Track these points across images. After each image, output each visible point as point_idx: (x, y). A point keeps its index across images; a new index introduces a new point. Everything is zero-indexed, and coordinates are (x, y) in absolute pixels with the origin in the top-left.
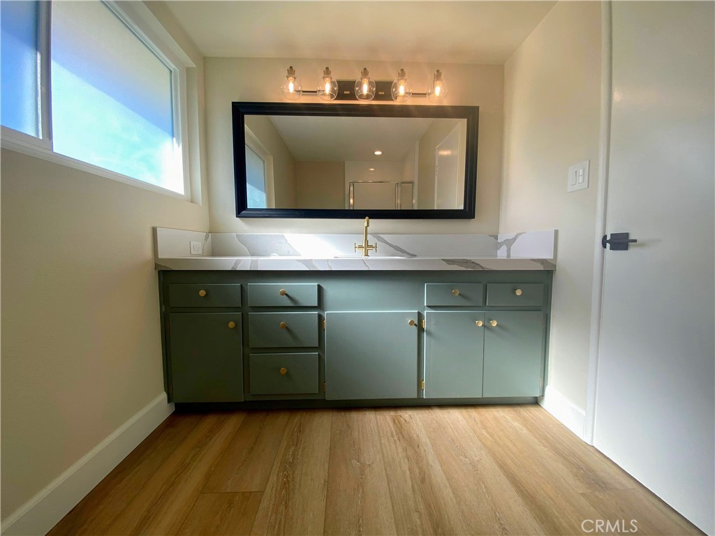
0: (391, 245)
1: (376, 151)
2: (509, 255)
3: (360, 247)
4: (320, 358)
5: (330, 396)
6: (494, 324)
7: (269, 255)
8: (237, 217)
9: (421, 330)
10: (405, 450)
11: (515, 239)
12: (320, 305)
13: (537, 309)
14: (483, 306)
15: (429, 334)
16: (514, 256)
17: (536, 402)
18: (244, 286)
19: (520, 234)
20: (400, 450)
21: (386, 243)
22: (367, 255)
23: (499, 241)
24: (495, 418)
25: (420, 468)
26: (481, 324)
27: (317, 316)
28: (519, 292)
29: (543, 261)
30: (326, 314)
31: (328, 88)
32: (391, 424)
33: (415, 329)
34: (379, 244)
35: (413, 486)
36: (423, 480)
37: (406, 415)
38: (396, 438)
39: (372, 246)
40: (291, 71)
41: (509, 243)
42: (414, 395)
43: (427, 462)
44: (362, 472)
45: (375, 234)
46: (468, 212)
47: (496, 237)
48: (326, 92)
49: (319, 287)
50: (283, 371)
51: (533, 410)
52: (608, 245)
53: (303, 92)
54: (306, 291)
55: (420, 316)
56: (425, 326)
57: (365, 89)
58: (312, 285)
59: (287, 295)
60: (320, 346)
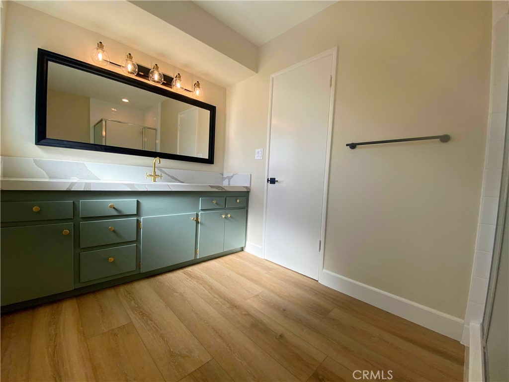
0: (169, 175)
1: (124, 98)
2: (229, 184)
3: (151, 176)
4: (138, 248)
5: (144, 270)
6: (229, 216)
7: (70, 179)
8: (36, 144)
9: (197, 222)
10: (197, 282)
11: (232, 176)
12: (138, 213)
13: (243, 208)
14: (225, 208)
15: (201, 224)
16: (232, 184)
17: (242, 249)
18: (76, 203)
19: (235, 174)
20: (195, 283)
21: (166, 174)
22: (155, 181)
23: (224, 176)
24: (229, 259)
25: (208, 285)
26: (224, 216)
27: (136, 220)
28: (238, 201)
29: (246, 187)
30: (142, 219)
31: (130, 67)
32: (184, 275)
33: (195, 223)
34: (163, 174)
35: (209, 292)
36: (212, 288)
37: (189, 269)
38: (190, 279)
39: (158, 176)
40: (100, 45)
41: (230, 178)
42: (193, 258)
43: (210, 282)
44: (183, 296)
45: (159, 168)
46: (210, 161)
47: (223, 175)
48: (128, 69)
49: (137, 201)
50: (111, 259)
51: (242, 253)
52: (269, 182)
53: (110, 62)
54: (128, 205)
55: (197, 215)
56: (199, 221)
57: (156, 77)
58: (133, 201)
59: (114, 208)
60: (138, 240)
